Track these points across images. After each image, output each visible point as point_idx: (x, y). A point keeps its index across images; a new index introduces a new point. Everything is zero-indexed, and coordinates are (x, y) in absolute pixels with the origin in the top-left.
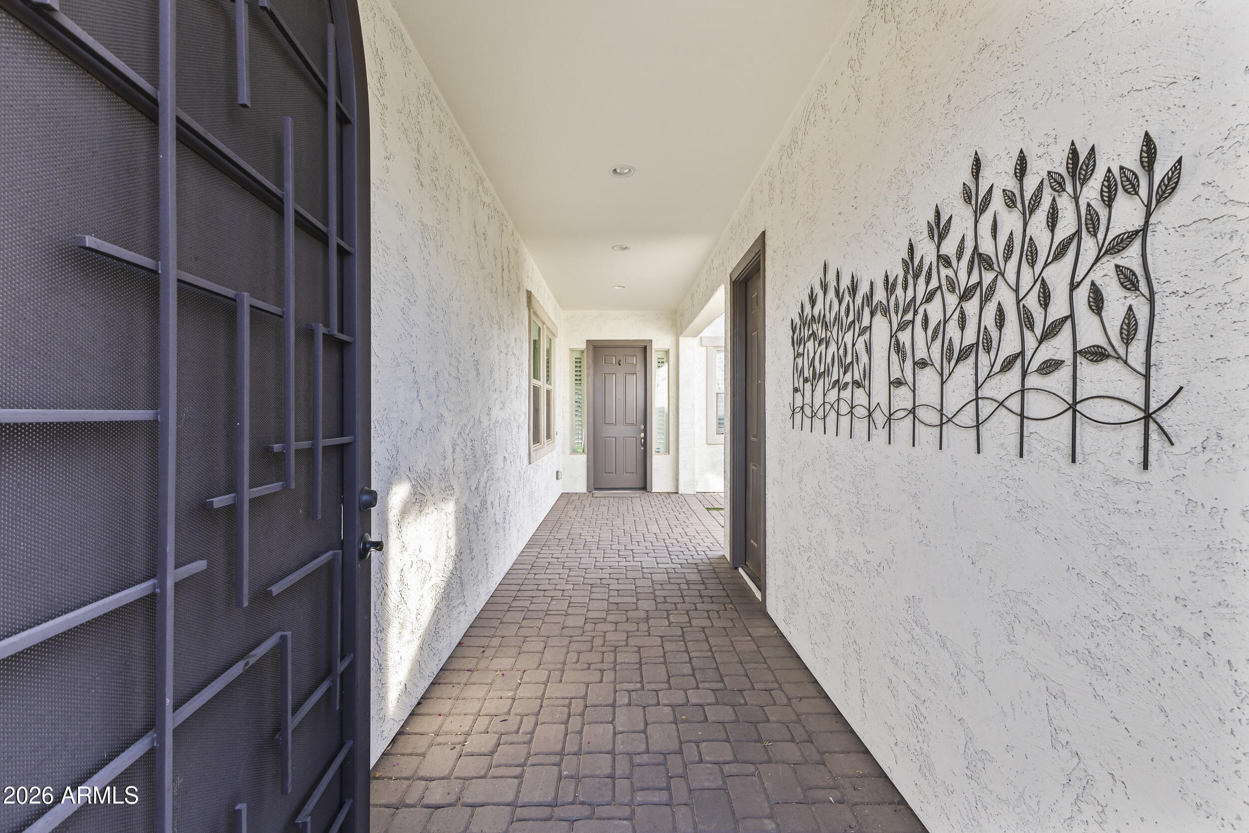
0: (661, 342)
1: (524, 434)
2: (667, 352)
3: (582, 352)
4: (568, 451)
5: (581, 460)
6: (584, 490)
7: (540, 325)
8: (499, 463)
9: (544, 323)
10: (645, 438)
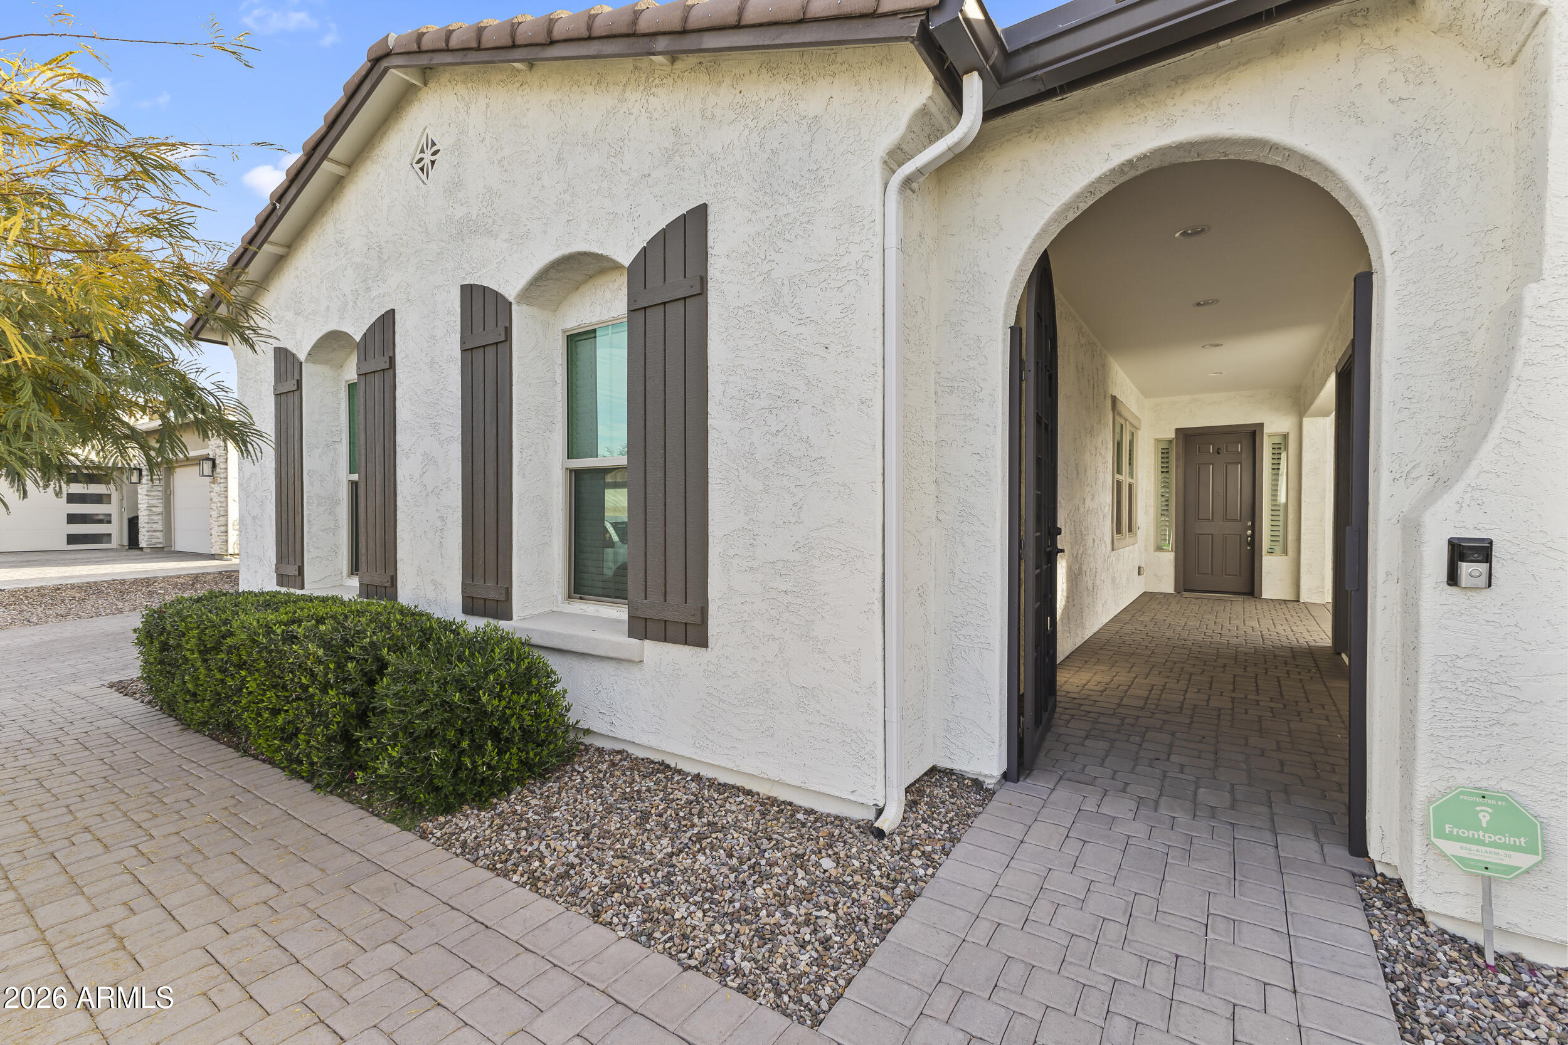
0: (1276, 424)
1: (1106, 525)
2: (1285, 437)
3: (1171, 442)
4: (1152, 549)
5: (1167, 559)
6: (1170, 589)
7: (1123, 422)
8: (1090, 543)
9: (1126, 420)
10: (1253, 536)
